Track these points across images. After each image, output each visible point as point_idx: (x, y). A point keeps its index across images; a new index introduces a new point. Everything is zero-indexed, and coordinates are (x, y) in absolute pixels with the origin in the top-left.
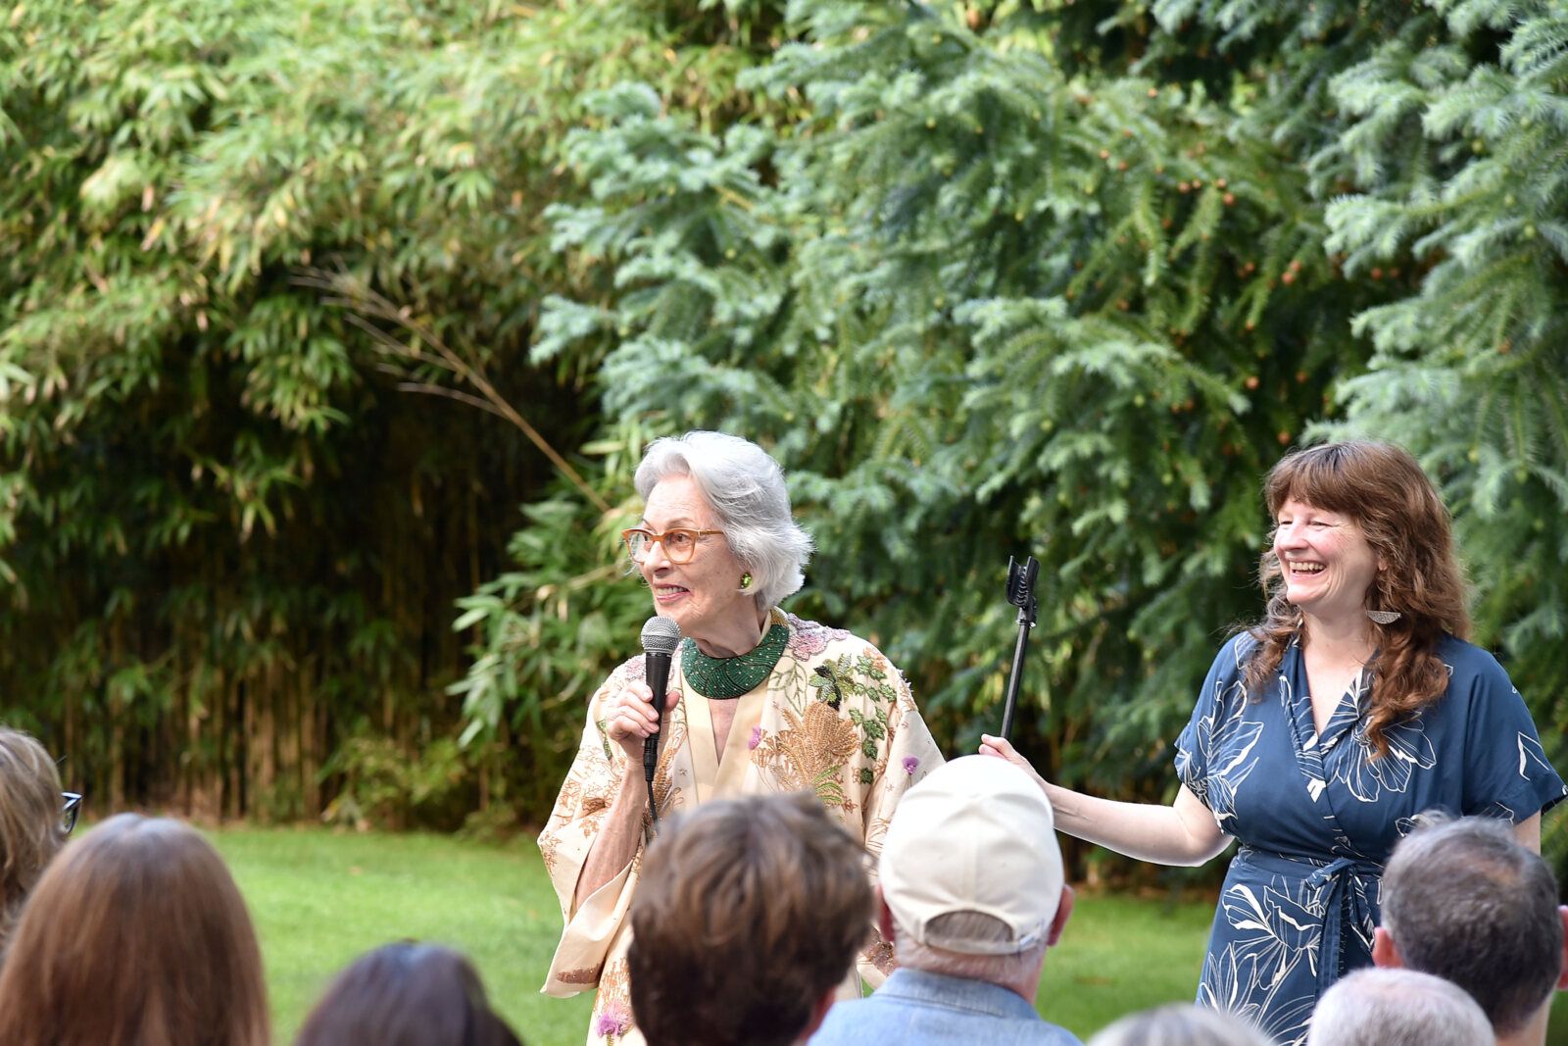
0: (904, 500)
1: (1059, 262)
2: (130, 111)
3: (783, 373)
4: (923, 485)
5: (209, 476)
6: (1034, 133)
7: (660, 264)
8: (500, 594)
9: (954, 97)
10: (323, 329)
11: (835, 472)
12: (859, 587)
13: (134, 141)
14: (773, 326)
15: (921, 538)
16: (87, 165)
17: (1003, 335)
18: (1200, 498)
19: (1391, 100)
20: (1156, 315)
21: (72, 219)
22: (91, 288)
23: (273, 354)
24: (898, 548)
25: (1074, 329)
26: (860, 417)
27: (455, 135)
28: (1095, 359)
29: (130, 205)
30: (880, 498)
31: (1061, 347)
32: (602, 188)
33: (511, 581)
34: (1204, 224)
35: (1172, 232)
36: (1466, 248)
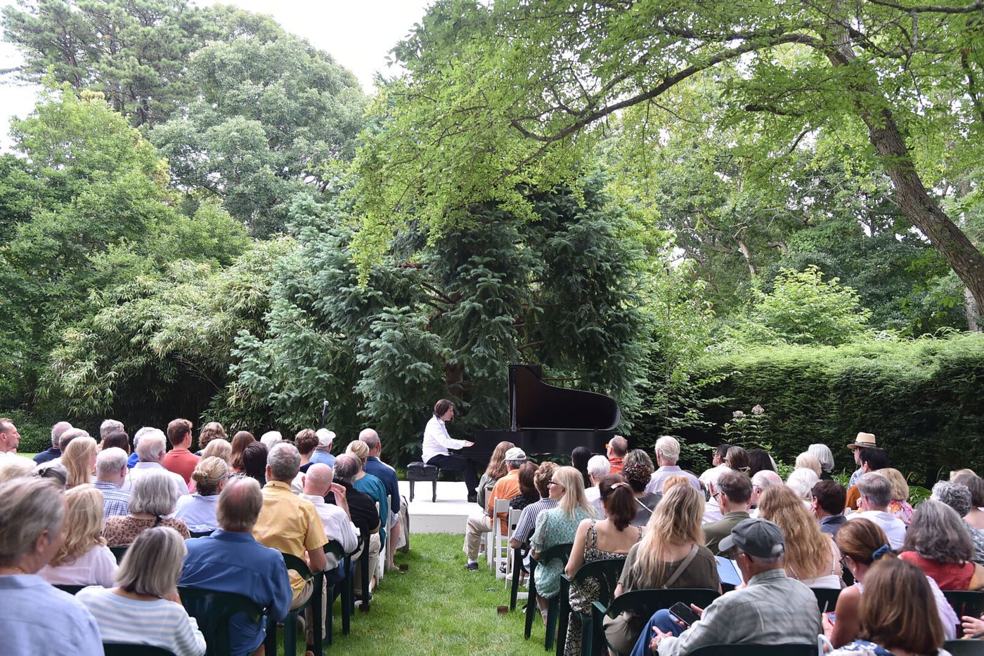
0: (290, 397)
1: (315, 361)
2: (140, 327)
3: (270, 377)
4: (293, 395)
5: (150, 391)
6: (312, 342)
7: (250, 359)
8: (207, 412)
9: (301, 336)
10: (173, 365)
11: (278, 393)
12: (281, 411)
13: (141, 332)
14: (268, 369)
15: (292, 403)
16: (132, 336)
17: (308, 372)
18: (337, 397)
19: (366, 341)
20: (331, 370)
21: (128, 345)
22: (130, 358)
23: (164, 370)
24: (288, 404)
25: (319, 371)
26: (282, 384)
27: (202, 333)
28: (322, 376)
29: (139, 342)
30: (286, 397)
31: (317, 374)
32: (240, 347)
33: (210, 410)
34: (338, 356)
35: (333, 357)
36: (376, 363)
